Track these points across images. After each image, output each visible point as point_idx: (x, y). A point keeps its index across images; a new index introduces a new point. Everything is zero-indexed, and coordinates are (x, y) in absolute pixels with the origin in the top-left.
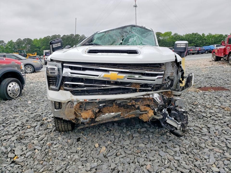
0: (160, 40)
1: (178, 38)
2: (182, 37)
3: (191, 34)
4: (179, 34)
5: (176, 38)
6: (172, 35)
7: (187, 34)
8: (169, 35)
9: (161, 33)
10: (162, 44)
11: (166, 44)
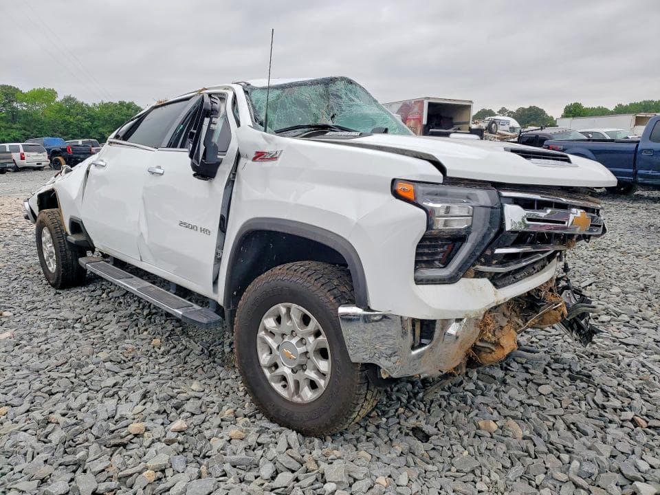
0: (18, 111)
1: (79, 111)
2: (89, 108)
3: (115, 105)
4: (80, 99)
5: (72, 111)
6: (58, 100)
7: (106, 104)
8: (48, 101)
9: (17, 90)
10: (27, 127)
11: (39, 127)
